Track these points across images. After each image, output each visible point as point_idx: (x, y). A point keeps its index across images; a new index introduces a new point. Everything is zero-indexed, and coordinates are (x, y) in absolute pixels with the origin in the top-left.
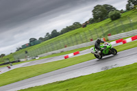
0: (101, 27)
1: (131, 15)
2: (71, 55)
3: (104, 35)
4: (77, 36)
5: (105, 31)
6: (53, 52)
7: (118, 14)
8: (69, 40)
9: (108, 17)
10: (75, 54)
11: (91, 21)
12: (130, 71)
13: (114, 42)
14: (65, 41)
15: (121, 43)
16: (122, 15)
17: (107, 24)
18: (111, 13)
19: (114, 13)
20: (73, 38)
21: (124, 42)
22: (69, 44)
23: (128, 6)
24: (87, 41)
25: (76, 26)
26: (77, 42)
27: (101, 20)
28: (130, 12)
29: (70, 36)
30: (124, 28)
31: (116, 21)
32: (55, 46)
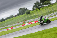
0: (22, 17)
2: (9, 29)
3: (23, 20)
4: (12, 21)
5: (24, 19)
6: (2, 28)
7: (29, 12)
9: (25, 13)
10: (11, 28)
11: (18, 15)
12: (34, 36)
13: (27, 24)
14: (7, 23)
16: (31, 12)
17: (24, 16)
18: (26, 11)
19: (27, 11)
20: (11, 22)
21: (32, 24)
22: (9, 24)
23: (33, 8)
24: (16, 23)
25: (12, 17)
26: (12, 23)
27: (22, 14)
28: (34, 11)
29: (9, 21)
30: (32, 18)
31: (28, 15)
32: (3, 25)
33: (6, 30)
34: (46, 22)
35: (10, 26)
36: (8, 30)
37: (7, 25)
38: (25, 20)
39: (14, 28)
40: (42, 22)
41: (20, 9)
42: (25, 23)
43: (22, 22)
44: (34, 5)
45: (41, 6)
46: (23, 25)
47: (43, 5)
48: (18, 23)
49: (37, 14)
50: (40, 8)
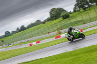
0: (55, 24)
1: (76, 15)
2: (34, 43)
3: (58, 29)
4: (39, 30)
6: (22, 41)
7: (68, 14)
8: (33, 33)
9: (60, 17)
10: (37, 43)
11: (49, 20)
14: (30, 34)
17: (60, 22)
18: (62, 14)
20: (36, 32)
22: (33, 36)
24: (46, 34)
25: (38, 23)
26: (38, 34)
28: (76, 13)
29: (34, 30)
30: (72, 25)
31: (66, 20)
32: (23, 37)
33: (28, 45)
34: (77, 36)
35: (35, 38)
36: (31, 45)
37: (30, 37)
38: (62, 29)
39: (42, 42)
40: (72, 36)
41: (53, 10)
42: (60, 33)
43: (56, 32)
44: (76, 3)
46: (56, 38)
47: (92, 3)
48: (49, 33)
50: (87, 8)
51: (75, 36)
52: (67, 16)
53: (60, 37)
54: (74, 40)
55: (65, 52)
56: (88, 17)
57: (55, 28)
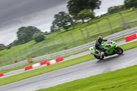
0: (25, 49)
4: (2, 58)
5: (29, 53)
7: (43, 36)
15: (45, 65)
16: (47, 37)
18: (35, 35)
19: (38, 35)
21: (48, 64)
23: (52, 28)
24: (11, 63)
25: (1, 47)
26: (1, 64)
27: (26, 42)
30: (48, 50)
41: (22, 29)
45: (72, 22)
47: (77, 19)
49: (62, 42)
51: (106, 52)
52: (41, 39)
53: (31, 67)
54: (105, 58)
55: (38, 89)
56: (71, 39)
57: (24, 56)
